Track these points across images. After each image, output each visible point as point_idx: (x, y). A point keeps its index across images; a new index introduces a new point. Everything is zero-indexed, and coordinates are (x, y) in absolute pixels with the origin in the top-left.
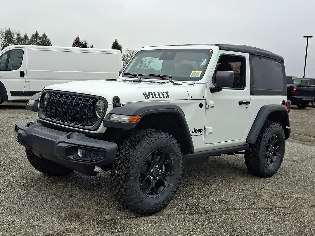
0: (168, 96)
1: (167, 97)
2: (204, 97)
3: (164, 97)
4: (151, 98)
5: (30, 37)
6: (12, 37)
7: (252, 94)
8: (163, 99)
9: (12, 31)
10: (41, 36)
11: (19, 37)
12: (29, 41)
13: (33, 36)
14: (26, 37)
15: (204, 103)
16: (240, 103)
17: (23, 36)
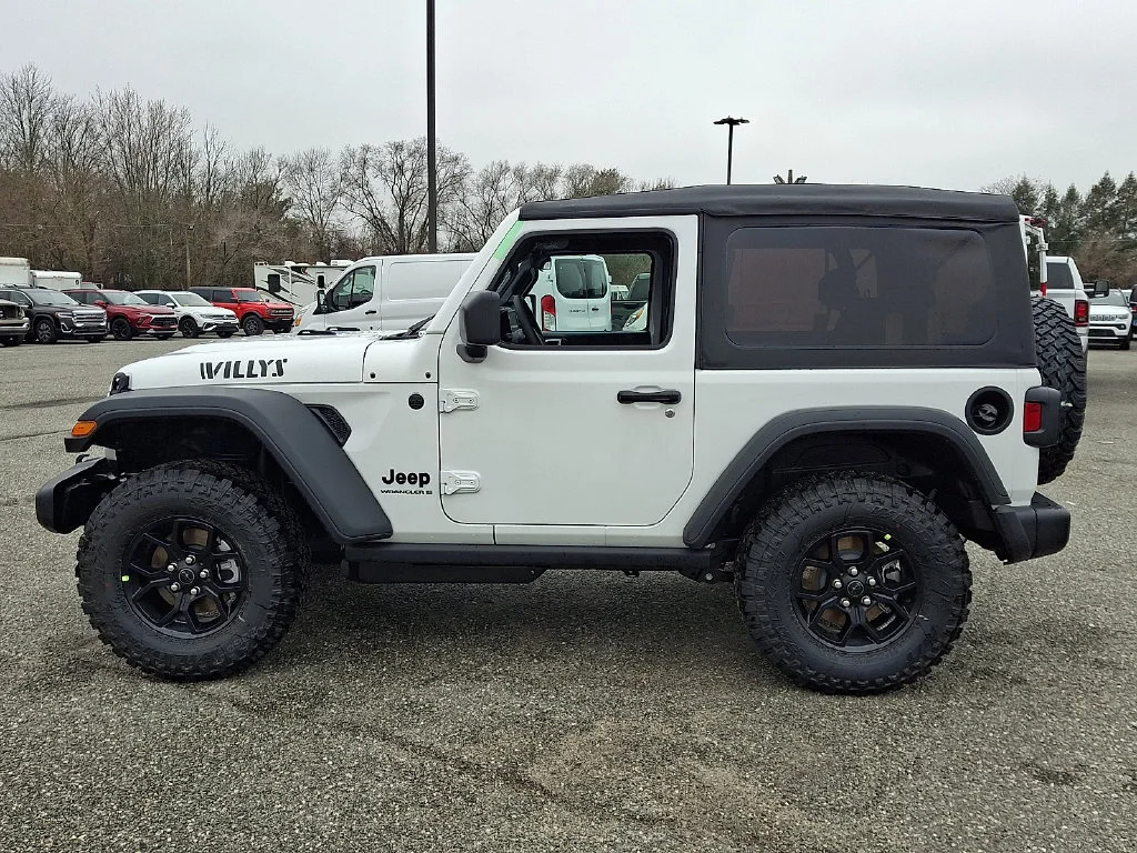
0: (280, 372)
1: (274, 375)
2: (428, 376)
3: (264, 374)
4: (219, 378)
5: (1084, 193)
6: (1032, 200)
7: (703, 362)
8: (260, 379)
9: (1032, 183)
10: (1118, 186)
11: (1051, 198)
12: (1080, 206)
13: (1095, 190)
14: (1072, 195)
15: (427, 393)
16: (626, 398)
17: (1061, 194)
